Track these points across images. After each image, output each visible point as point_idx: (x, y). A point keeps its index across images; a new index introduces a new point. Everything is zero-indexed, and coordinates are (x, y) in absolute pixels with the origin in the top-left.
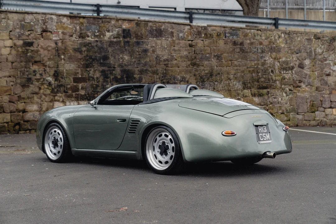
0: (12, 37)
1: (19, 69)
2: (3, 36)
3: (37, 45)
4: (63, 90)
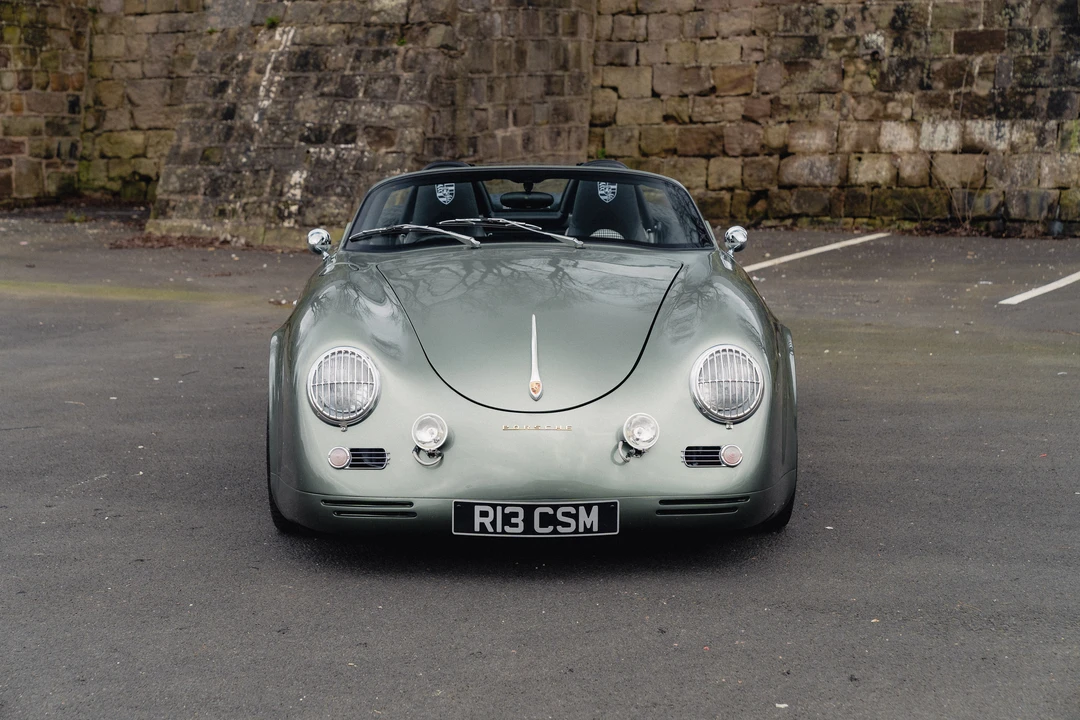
1: (783, 8)
4: (918, 79)
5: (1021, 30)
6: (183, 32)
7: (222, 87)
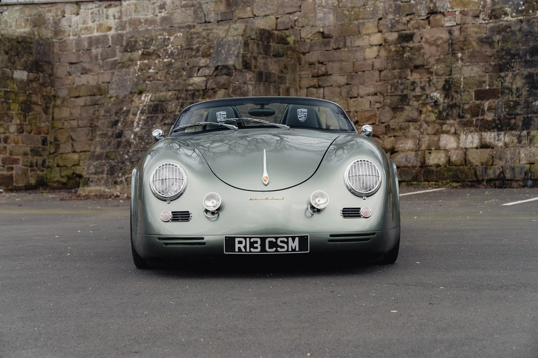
0: (382, 27)
1: (390, 82)
2: (368, 28)
3: (420, 38)
4: (457, 113)
5: (507, 88)
6: (98, 105)
7: (116, 122)
